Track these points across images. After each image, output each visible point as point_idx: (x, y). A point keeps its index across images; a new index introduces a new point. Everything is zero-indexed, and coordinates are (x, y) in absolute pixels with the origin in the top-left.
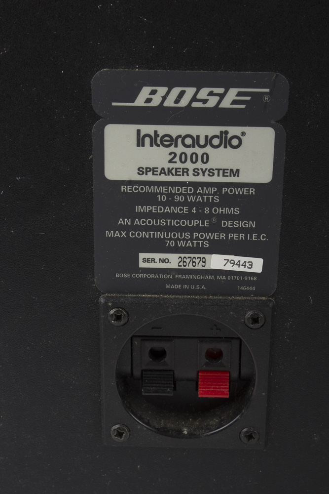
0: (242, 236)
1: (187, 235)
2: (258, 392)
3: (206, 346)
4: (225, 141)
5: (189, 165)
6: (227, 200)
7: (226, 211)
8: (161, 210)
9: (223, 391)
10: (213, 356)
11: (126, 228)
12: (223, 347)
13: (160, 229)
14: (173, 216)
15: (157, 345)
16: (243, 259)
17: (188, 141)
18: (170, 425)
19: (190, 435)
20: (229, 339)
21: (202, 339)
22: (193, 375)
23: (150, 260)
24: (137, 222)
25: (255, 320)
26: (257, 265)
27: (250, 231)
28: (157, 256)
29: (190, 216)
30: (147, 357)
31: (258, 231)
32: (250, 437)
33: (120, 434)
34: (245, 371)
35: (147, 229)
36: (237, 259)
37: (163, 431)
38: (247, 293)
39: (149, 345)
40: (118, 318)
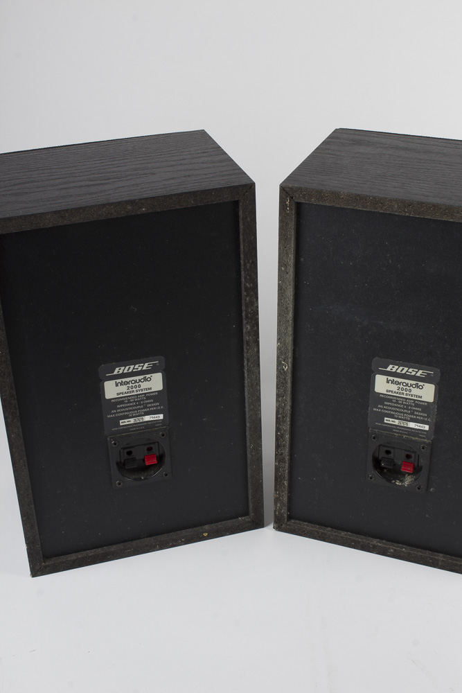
0: (155, 408)
1: (136, 411)
2: (167, 459)
3: (146, 447)
4: (145, 379)
5: (134, 389)
6: (148, 398)
7: (148, 401)
8: (126, 405)
9: (155, 461)
10: (150, 449)
11: (115, 413)
12: (152, 446)
13: (126, 411)
14: (130, 406)
15: (129, 450)
16: (156, 416)
17: (133, 382)
18: (136, 477)
19: (145, 479)
20: (154, 443)
21: (145, 445)
22: (142, 457)
23: (123, 422)
24: (118, 411)
25: (163, 435)
26: (161, 417)
27: (157, 406)
28: (126, 420)
29: (136, 405)
30: (126, 455)
31: (160, 406)
32: (166, 475)
33: (120, 484)
34: (161, 452)
35: (122, 412)
36: (154, 416)
37: (135, 479)
38: (159, 426)
39: (126, 451)
40: (115, 444)
